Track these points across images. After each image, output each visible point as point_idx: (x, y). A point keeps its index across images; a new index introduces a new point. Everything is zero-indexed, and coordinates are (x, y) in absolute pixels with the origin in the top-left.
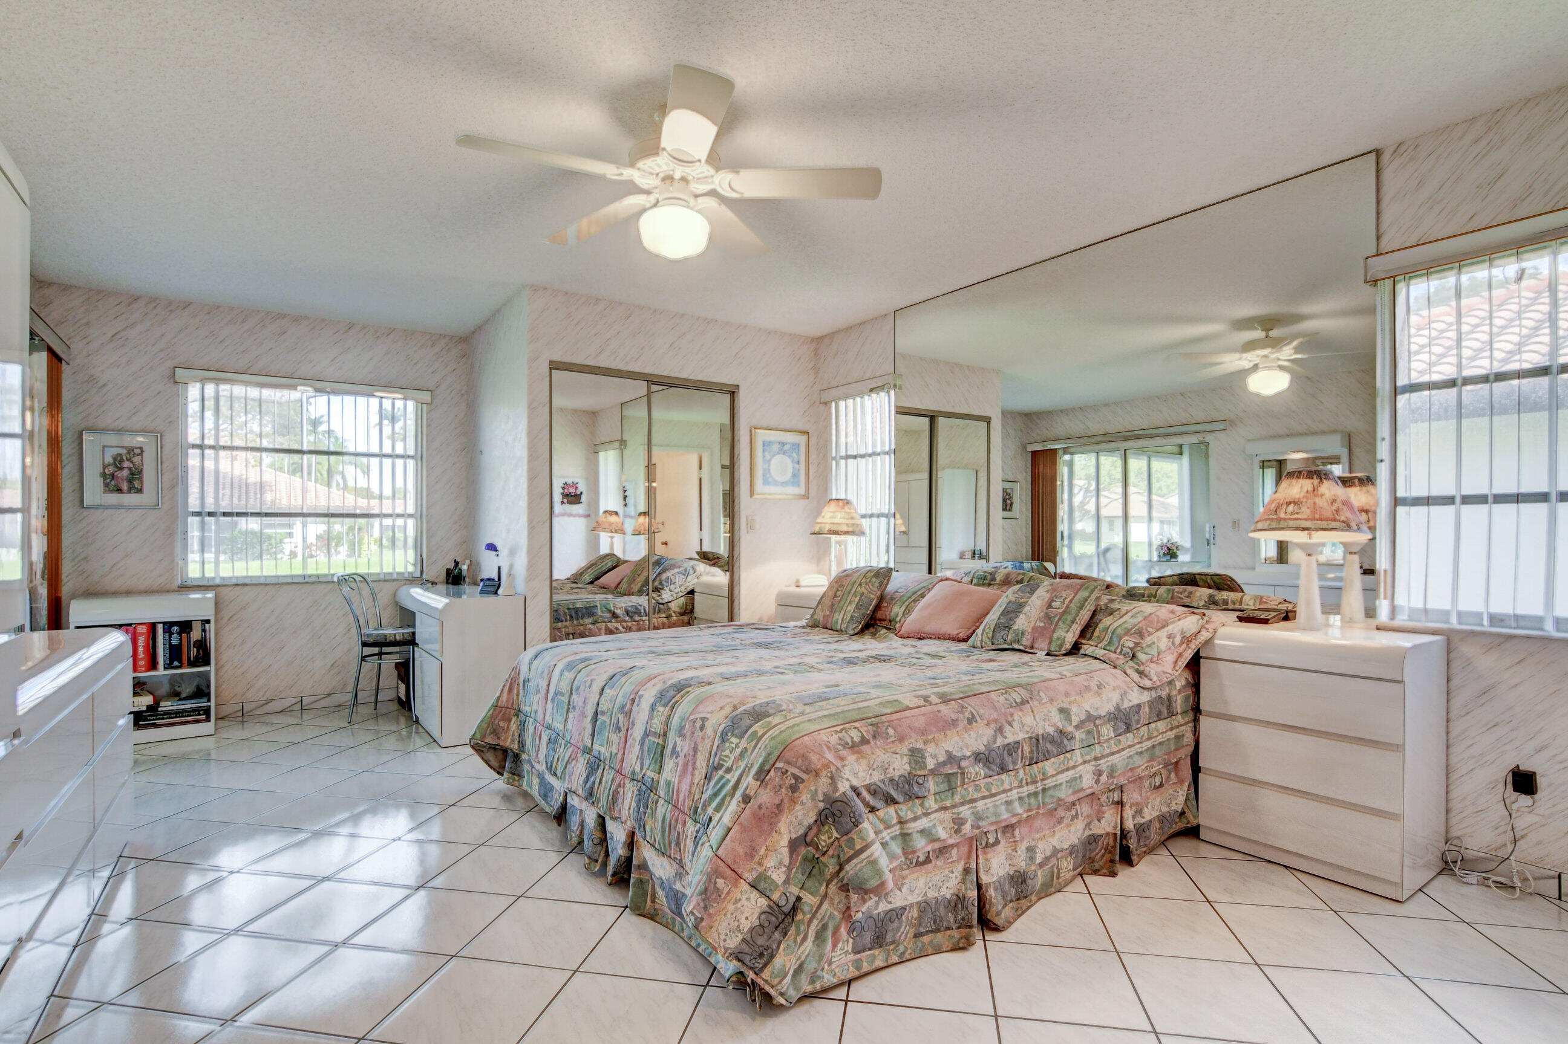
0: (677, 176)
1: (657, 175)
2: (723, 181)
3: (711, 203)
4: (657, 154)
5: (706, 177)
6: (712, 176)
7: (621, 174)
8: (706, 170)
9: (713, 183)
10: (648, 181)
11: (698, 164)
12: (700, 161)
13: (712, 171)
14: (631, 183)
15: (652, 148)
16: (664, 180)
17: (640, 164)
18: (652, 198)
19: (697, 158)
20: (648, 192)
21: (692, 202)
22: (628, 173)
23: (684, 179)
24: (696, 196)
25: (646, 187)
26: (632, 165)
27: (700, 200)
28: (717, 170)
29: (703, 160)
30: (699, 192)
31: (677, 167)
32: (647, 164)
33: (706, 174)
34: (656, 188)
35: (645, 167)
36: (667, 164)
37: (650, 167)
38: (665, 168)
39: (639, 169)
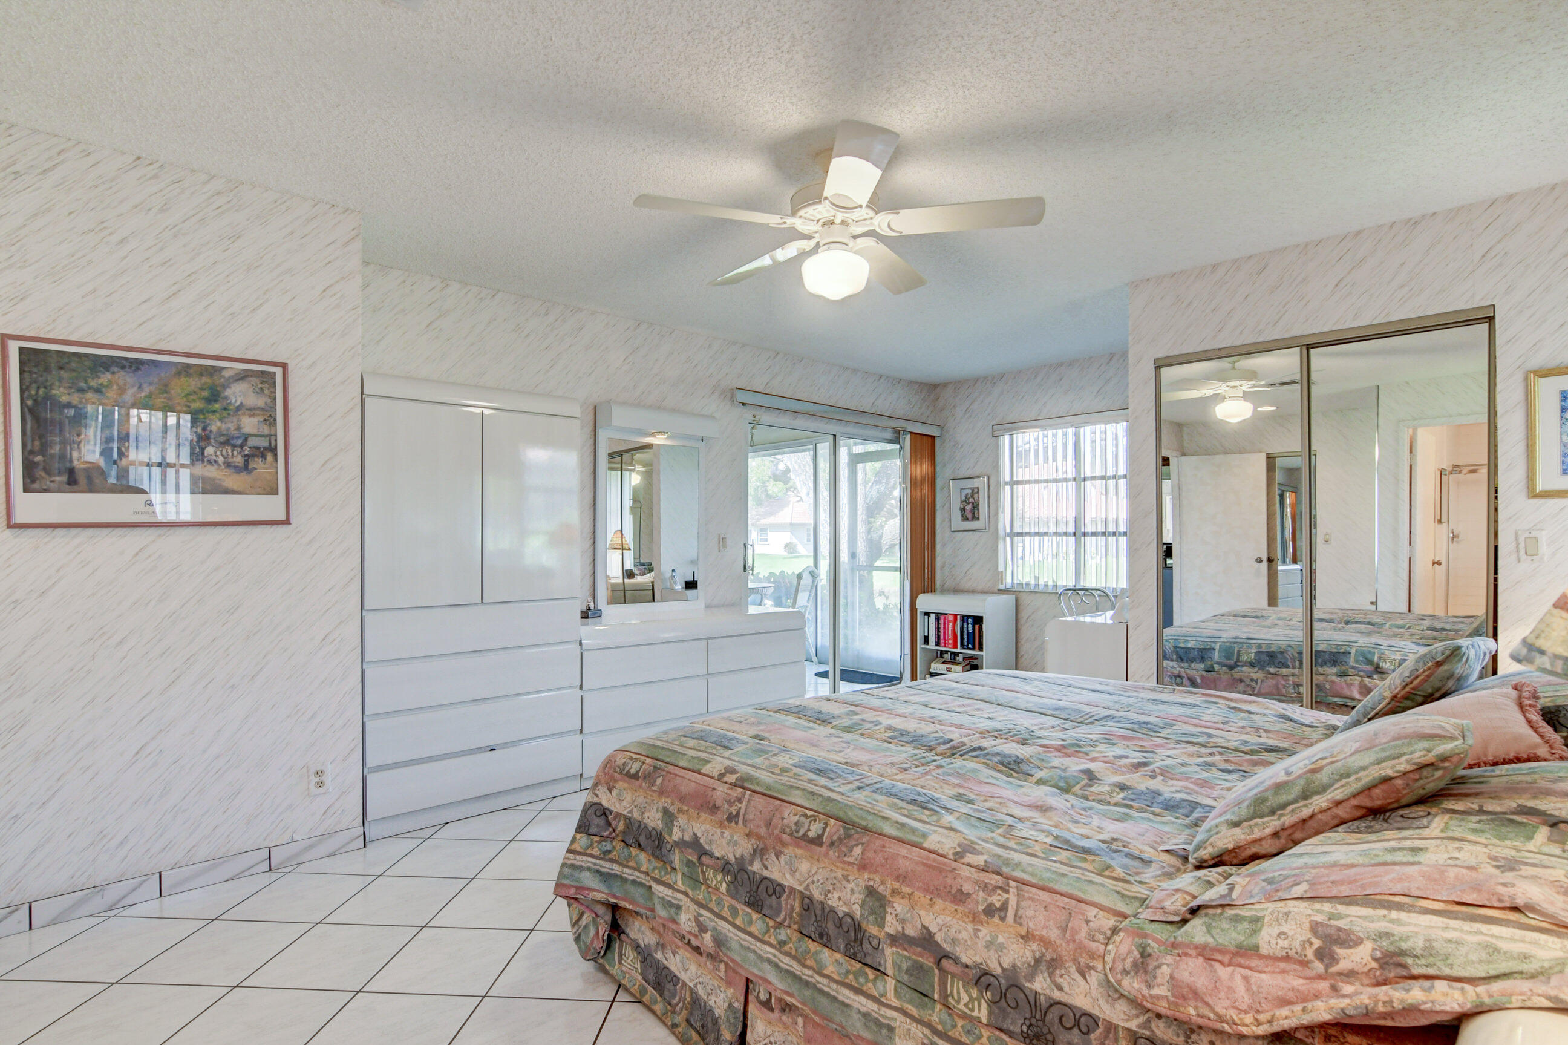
0: (838, 221)
1: (818, 221)
2: (882, 222)
3: (869, 242)
4: (820, 202)
5: (865, 220)
6: (871, 218)
7: (785, 223)
8: (865, 213)
9: (871, 224)
10: (807, 227)
11: (859, 209)
12: (861, 206)
13: (871, 213)
14: (793, 229)
15: (815, 196)
16: (824, 224)
17: (802, 213)
18: (812, 243)
19: (859, 203)
20: (809, 237)
21: (851, 243)
22: (790, 221)
23: (843, 223)
24: (855, 237)
25: (806, 232)
26: (794, 213)
27: (859, 240)
28: (876, 213)
29: (864, 206)
30: (856, 233)
31: (838, 213)
32: (811, 211)
33: (866, 217)
34: (816, 232)
35: (807, 215)
36: (828, 211)
37: (811, 215)
38: (826, 214)
39: (801, 217)
